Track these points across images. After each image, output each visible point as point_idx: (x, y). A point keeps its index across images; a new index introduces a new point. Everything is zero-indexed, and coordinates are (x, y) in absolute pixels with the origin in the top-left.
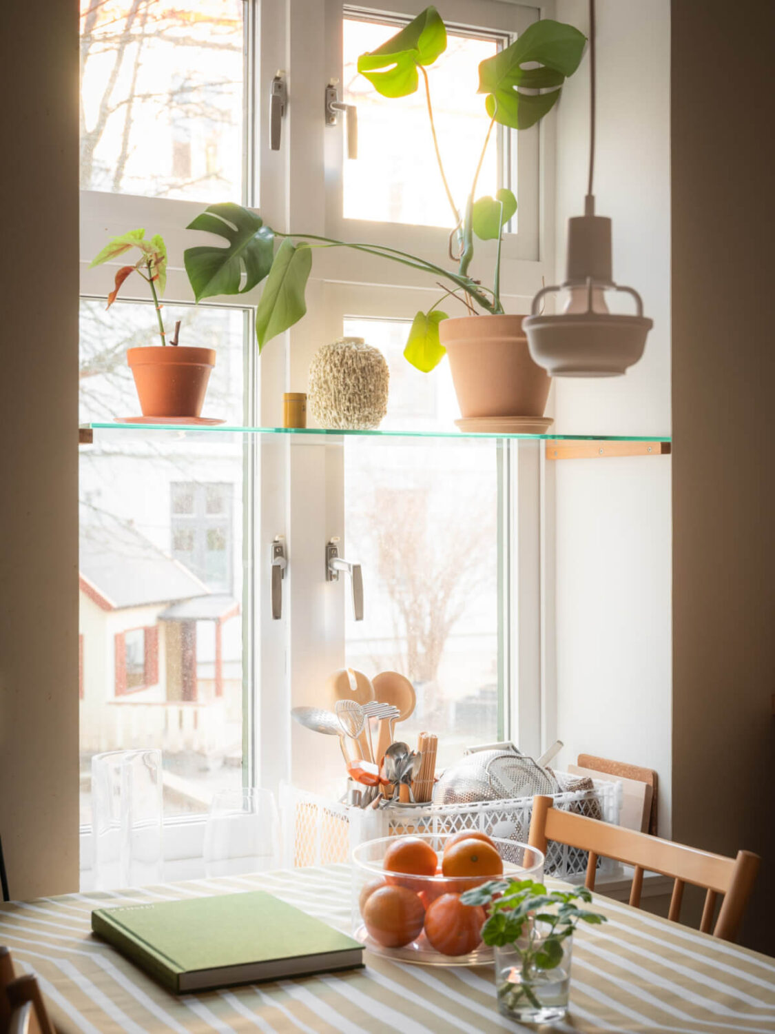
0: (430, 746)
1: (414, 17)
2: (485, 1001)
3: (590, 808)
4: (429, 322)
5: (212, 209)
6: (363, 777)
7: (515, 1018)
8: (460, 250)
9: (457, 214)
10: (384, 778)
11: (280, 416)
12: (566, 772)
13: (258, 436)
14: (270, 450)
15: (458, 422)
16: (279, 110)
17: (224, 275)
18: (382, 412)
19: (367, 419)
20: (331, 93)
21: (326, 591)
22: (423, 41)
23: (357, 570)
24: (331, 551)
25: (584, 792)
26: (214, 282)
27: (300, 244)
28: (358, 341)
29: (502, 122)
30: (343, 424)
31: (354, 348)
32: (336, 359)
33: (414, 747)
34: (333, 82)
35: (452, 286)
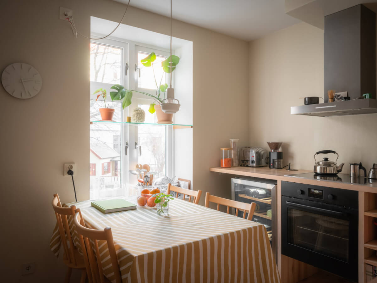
0: (152, 176)
1: (150, 53)
2: (155, 213)
3: (179, 186)
4: (153, 105)
5: (115, 85)
6: (140, 181)
7: (160, 215)
8: (158, 93)
9: (158, 87)
10: (144, 181)
11: (126, 121)
12: (176, 180)
13: (123, 124)
14: (125, 127)
15: (157, 122)
16: (127, 68)
17: (117, 96)
18: (144, 120)
19: (141, 121)
20: (136, 66)
21: (135, 151)
22: (152, 57)
23: (140, 147)
24: (136, 144)
25: (178, 184)
26: (115, 98)
27: (130, 92)
28: (140, 108)
29: (166, 72)
30: (137, 122)
31: (139, 109)
32: (136, 111)
33: (149, 176)
34: (136, 64)
35: (157, 99)
